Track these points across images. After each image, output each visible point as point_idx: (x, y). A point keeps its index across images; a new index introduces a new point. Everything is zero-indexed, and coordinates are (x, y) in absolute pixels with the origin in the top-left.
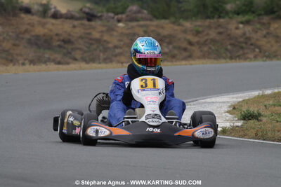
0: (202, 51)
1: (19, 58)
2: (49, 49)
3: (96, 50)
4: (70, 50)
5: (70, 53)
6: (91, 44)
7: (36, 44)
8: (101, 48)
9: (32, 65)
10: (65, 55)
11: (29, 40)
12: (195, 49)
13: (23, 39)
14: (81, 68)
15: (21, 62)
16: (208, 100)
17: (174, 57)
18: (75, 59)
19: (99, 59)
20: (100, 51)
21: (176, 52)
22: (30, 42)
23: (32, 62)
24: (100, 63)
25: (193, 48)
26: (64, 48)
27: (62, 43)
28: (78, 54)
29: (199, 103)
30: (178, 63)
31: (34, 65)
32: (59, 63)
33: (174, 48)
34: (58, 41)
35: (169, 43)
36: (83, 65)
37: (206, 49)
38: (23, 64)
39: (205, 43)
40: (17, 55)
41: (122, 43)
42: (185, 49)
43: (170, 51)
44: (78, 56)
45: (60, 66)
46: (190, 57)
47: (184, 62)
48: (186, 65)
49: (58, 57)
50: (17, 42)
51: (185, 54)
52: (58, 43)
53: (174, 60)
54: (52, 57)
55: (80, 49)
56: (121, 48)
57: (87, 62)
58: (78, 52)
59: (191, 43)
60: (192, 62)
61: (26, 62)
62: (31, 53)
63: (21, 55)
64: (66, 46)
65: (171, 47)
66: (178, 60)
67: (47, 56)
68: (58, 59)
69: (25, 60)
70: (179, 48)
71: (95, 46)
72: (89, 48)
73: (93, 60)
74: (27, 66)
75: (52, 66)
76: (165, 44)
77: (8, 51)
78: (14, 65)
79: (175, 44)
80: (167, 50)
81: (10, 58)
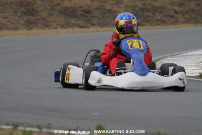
0: (184, 18)
1: (53, 24)
2: (74, 17)
3: (108, 17)
4: (89, 18)
5: (90, 20)
6: (105, 13)
7: (65, 14)
8: (112, 16)
9: (62, 29)
10: (86, 21)
11: (60, 10)
12: (180, 16)
13: (55, 9)
14: (97, 31)
15: (54, 27)
16: (189, 53)
17: (164, 22)
18: (93, 25)
19: (111, 24)
20: (111, 18)
21: (165, 18)
22: (60, 12)
23: (62, 27)
24: (111, 27)
25: (178, 15)
26: (85, 16)
27: (84, 13)
28: (95, 21)
29: (183, 56)
30: (167, 27)
31: (64, 28)
32: (82, 27)
33: (165, 15)
34: (81, 11)
35: (161, 12)
36: (99, 28)
37: (187, 16)
38: (56, 28)
39: (187, 12)
40: (52, 21)
42: (172, 17)
43: (162, 18)
44: (95, 22)
45: (83, 29)
46: (176, 22)
47: (171, 26)
48: (173, 28)
49: (81, 23)
50: (51, 12)
51: (173, 20)
52: (81, 13)
53: (164, 24)
54: (77, 23)
55: (97, 17)
57: (102, 27)
58: (95, 19)
59: (176, 12)
60: (177, 26)
61: (58, 26)
62: (62, 20)
63: (55, 22)
64: (87, 15)
65: (162, 15)
66: (167, 24)
67: (73, 22)
68: (81, 24)
69: (57, 25)
70: (168, 15)
71: (107, 15)
72: (103, 16)
73: (106, 25)
74: (59, 30)
75: (77, 29)
76: (158, 13)
77: (45, 19)
78: (50, 29)
79: (165, 13)
80: (159, 17)
81: (47, 23)
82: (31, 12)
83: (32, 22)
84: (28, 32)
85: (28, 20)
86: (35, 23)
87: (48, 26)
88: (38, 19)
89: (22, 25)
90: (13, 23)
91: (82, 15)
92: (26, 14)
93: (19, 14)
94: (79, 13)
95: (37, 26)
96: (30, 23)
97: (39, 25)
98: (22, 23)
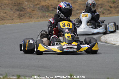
0: (116, 11)
1: (35, 16)
2: (48, 12)
7: (42, 10)
9: (41, 19)
11: (39, 8)
13: (36, 7)
17: (103, 13)
21: (104, 11)
22: (39, 9)
23: (41, 17)
25: (112, 9)
26: (55, 11)
27: (53, 9)
30: (106, 16)
33: (104, 9)
34: (52, 8)
35: (101, 7)
37: (118, 9)
38: (37, 18)
39: (117, 7)
40: (34, 14)
41: (80, 8)
42: (109, 10)
43: (102, 11)
46: (111, 13)
47: (109, 15)
50: (34, 9)
51: (109, 12)
52: (52, 9)
54: (49, 15)
56: (80, 10)
59: (111, 7)
62: (40, 13)
63: (36, 15)
65: (102, 9)
66: (105, 14)
67: (47, 15)
69: (38, 16)
70: (106, 9)
74: (39, 19)
76: (100, 8)
77: (30, 13)
78: (33, 19)
79: (104, 8)
80: (100, 10)
81: (31, 16)
82: (21, 9)
83: (22, 15)
84: (21, 21)
85: (20, 14)
86: (24, 16)
87: (31, 17)
88: (25, 14)
89: (16, 17)
90: (10, 16)
91: (52, 10)
92: (18, 10)
93: (14, 10)
94: (51, 9)
95: (25, 17)
96: (21, 16)
97: (26, 17)
98: (16, 16)
